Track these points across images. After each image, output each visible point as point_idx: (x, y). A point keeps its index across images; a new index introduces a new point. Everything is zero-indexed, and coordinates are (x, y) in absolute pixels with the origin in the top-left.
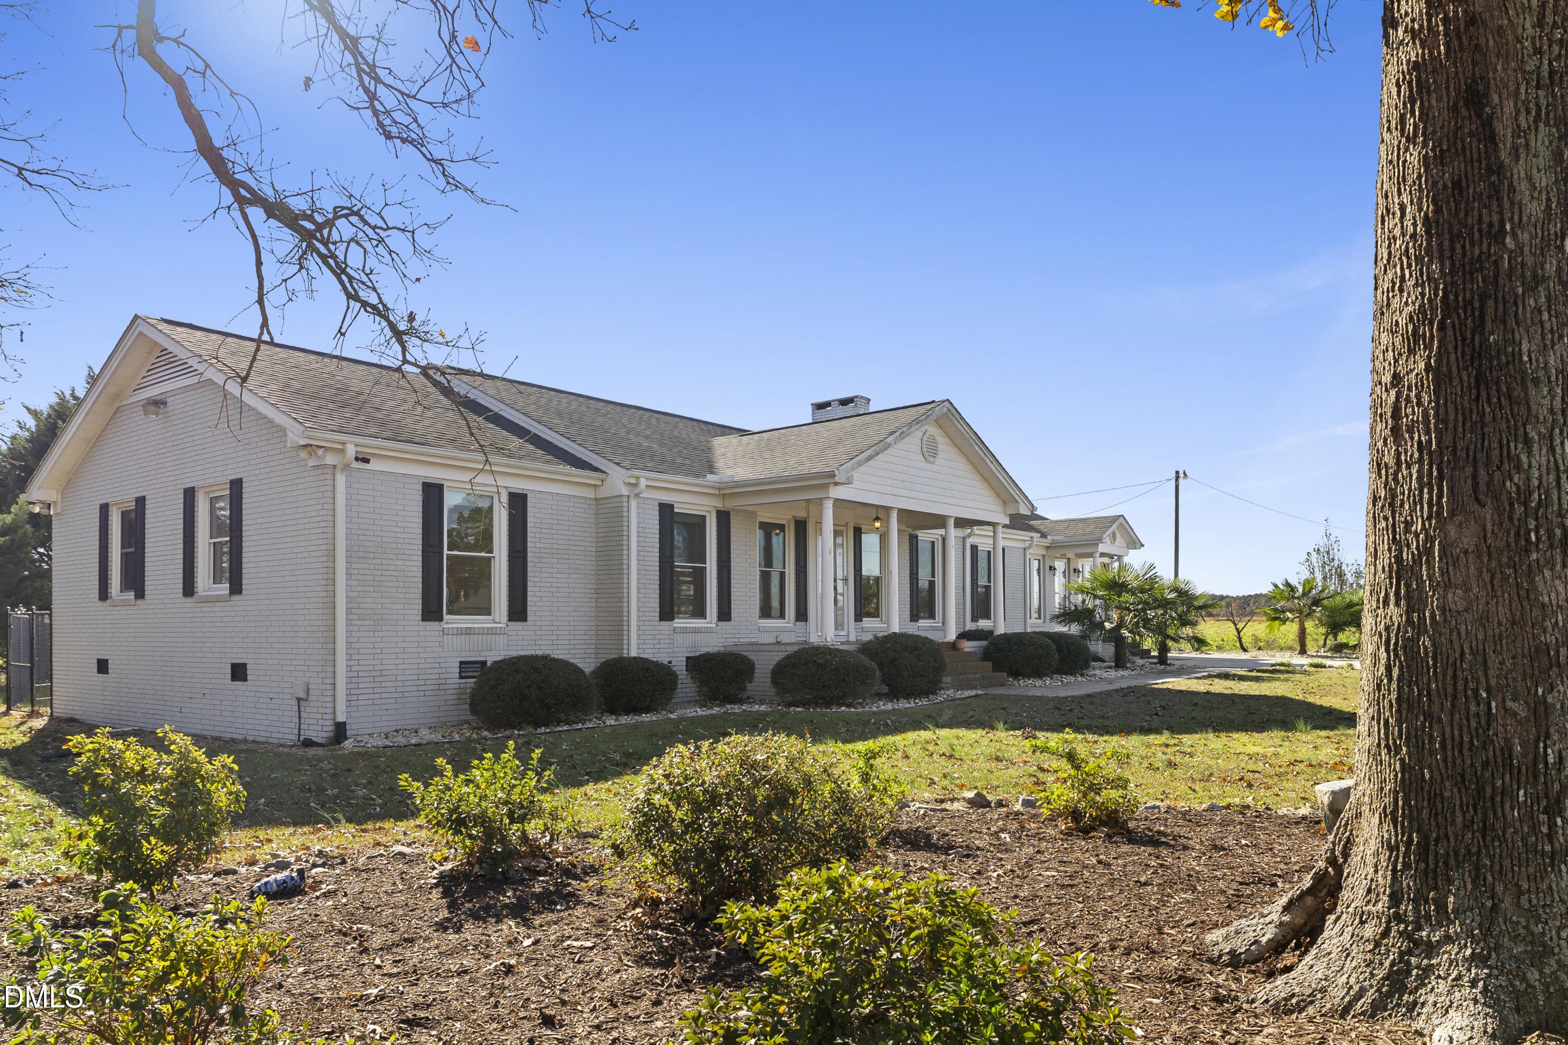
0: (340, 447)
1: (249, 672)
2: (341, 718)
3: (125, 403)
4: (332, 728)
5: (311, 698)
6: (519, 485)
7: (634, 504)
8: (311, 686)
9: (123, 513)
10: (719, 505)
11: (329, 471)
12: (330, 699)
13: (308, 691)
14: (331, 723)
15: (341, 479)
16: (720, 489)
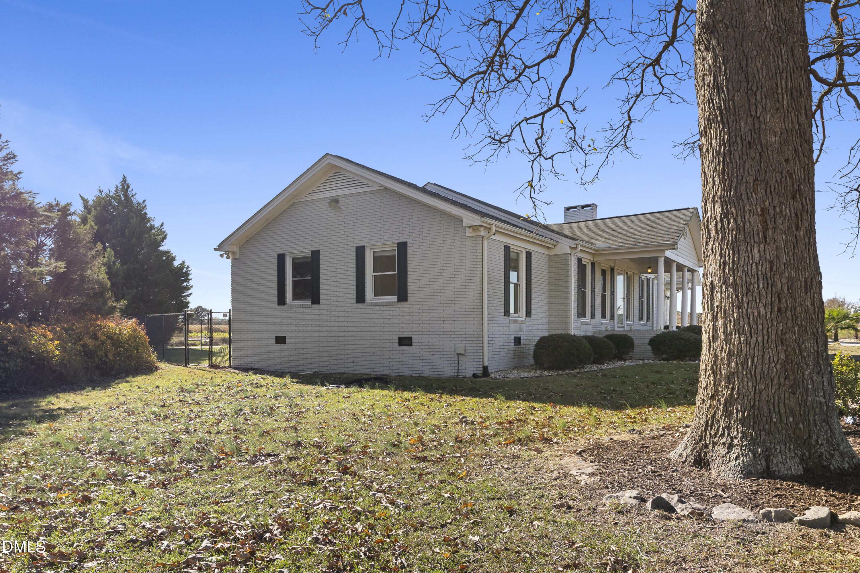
0: (489, 226)
1: (413, 341)
2: (486, 364)
3: (302, 200)
4: (481, 369)
5: (467, 354)
6: (529, 247)
7: (573, 258)
8: (467, 348)
9: (293, 259)
10: (592, 259)
11: (481, 239)
12: (481, 354)
13: (465, 350)
14: (481, 366)
15: (485, 243)
16: (597, 251)
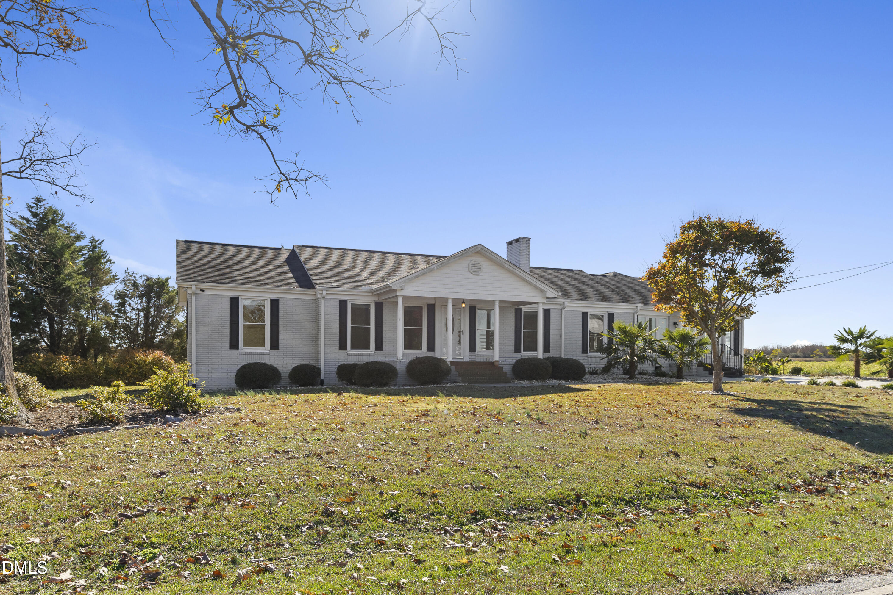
6: (275, 296)
7: (323, 301)
10: (376, 299)
15: (193, 298)
16: (372, 293)
